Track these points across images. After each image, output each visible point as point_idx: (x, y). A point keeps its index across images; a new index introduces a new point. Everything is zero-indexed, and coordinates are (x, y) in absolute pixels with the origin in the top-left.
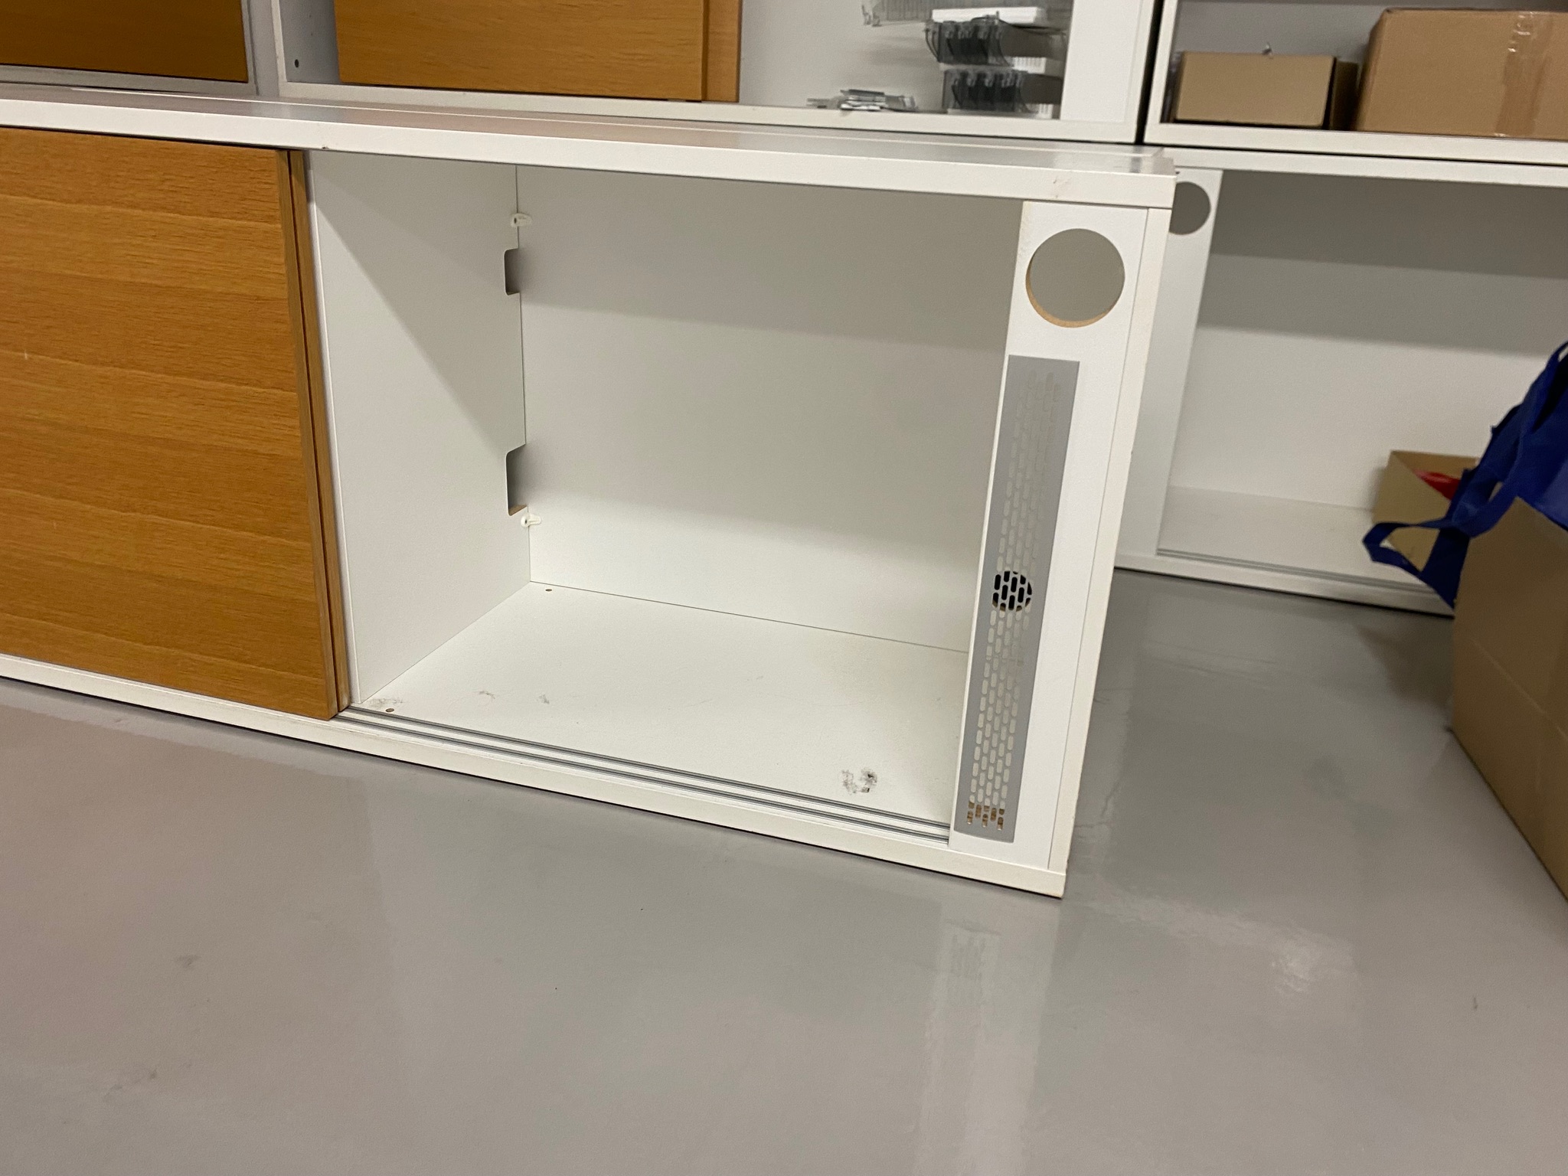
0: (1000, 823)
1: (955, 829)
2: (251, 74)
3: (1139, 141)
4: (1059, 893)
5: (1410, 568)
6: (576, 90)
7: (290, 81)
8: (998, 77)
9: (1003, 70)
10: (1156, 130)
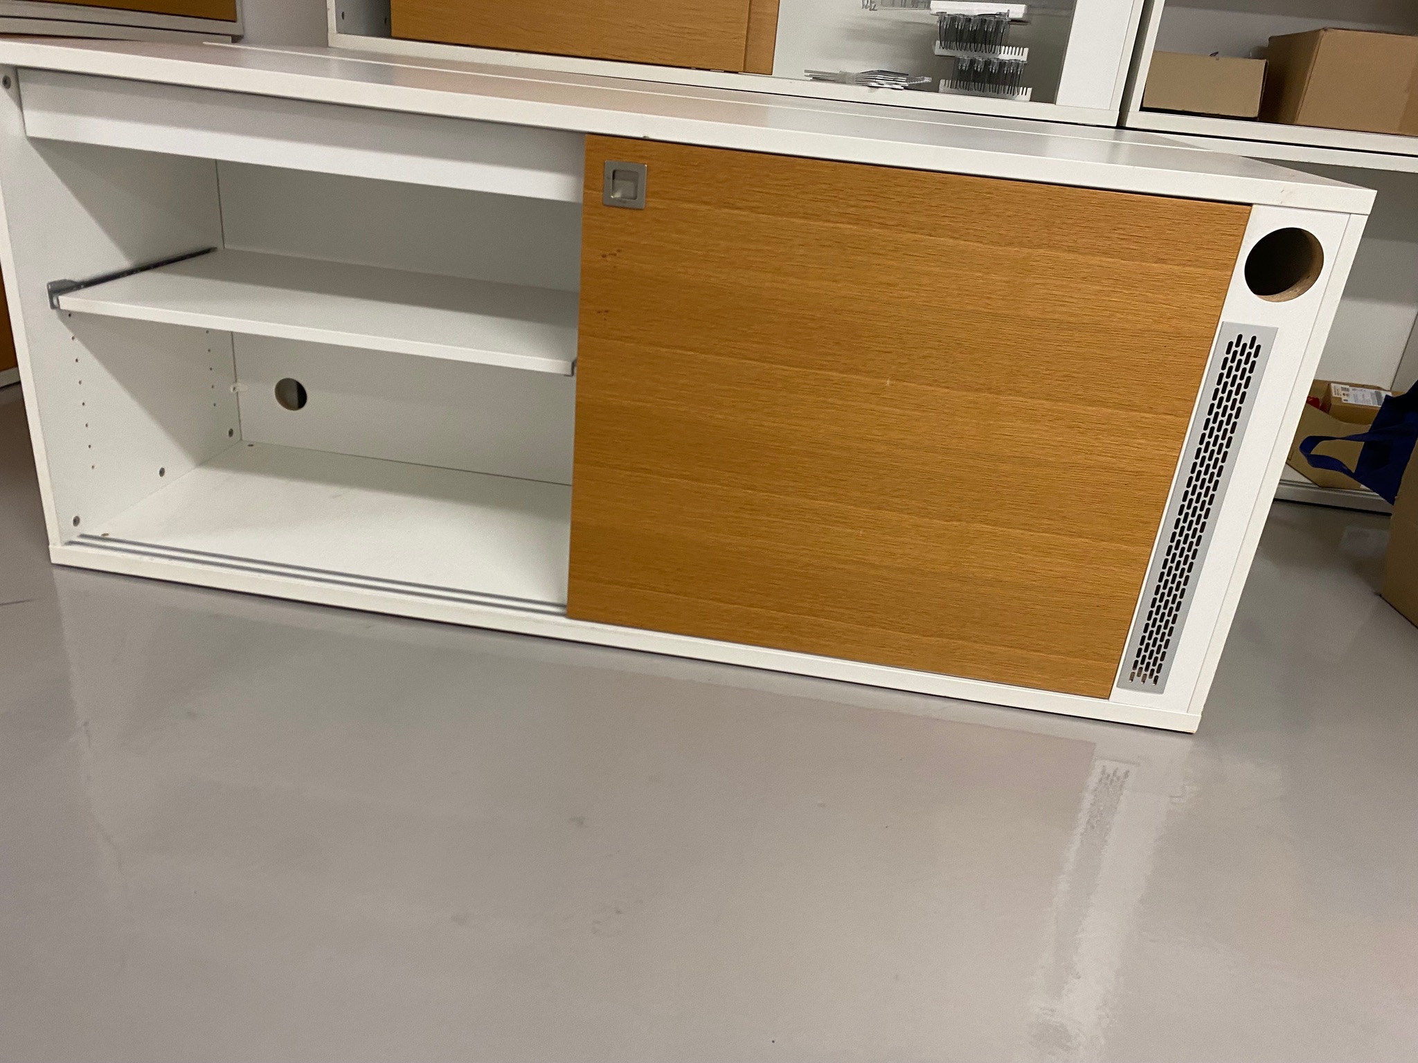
0: (1155, 681)
1: (1117, 686)
2: (239, 15)
3: (1120, 126)
4: (1194, 730)
5: (1348, 472)
6: (626, 57)
7: (339, 32)
8: (988, 63)
9: (991, 56)
10: (1136, 118)
